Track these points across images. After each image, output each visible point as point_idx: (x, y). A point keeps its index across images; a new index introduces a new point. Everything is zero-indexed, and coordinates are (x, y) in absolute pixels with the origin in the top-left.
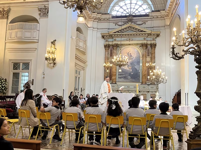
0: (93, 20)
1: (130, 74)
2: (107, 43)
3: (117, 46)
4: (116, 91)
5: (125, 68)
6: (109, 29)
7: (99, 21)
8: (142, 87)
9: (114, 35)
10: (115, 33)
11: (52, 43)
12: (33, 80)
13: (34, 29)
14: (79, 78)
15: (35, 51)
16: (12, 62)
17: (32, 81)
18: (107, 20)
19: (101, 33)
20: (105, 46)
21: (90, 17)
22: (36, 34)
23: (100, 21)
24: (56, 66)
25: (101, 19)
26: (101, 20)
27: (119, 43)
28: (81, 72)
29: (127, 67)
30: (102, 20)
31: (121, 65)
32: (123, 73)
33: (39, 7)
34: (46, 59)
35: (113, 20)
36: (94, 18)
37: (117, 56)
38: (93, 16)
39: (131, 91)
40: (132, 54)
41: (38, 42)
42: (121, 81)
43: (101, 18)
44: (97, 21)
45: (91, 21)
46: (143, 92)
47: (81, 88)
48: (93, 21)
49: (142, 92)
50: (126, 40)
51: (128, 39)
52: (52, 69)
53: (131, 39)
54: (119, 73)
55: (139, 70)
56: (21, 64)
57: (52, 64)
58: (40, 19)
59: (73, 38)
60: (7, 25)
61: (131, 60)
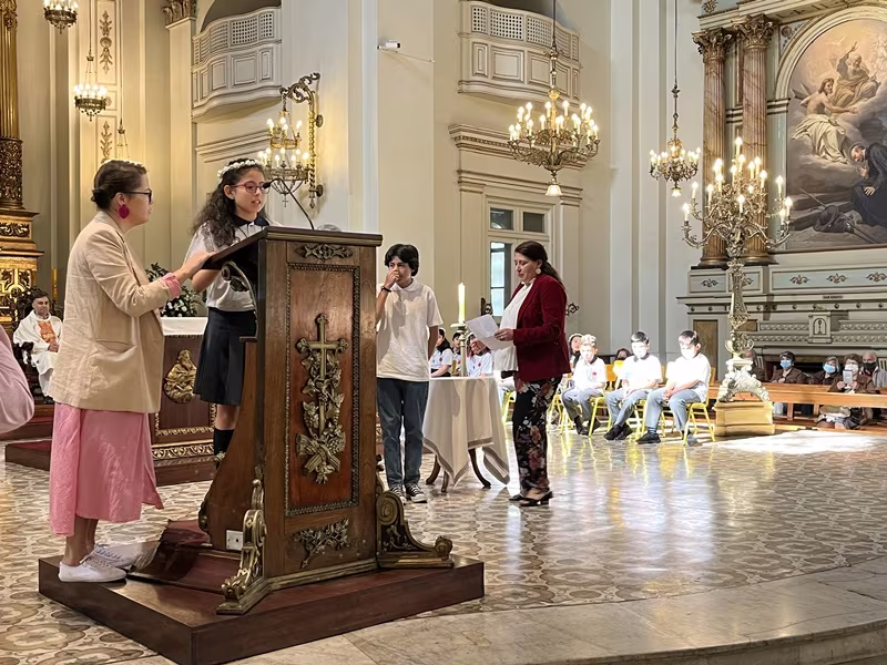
1: (856, 199)
2: (714, 22)
11: (290, 91)
13: (262, 39)
32: (814, 196)
39: (854, 306)
42: (806, 245)
59: (389, 45)
60: (192, 44)
61: (861, 103)
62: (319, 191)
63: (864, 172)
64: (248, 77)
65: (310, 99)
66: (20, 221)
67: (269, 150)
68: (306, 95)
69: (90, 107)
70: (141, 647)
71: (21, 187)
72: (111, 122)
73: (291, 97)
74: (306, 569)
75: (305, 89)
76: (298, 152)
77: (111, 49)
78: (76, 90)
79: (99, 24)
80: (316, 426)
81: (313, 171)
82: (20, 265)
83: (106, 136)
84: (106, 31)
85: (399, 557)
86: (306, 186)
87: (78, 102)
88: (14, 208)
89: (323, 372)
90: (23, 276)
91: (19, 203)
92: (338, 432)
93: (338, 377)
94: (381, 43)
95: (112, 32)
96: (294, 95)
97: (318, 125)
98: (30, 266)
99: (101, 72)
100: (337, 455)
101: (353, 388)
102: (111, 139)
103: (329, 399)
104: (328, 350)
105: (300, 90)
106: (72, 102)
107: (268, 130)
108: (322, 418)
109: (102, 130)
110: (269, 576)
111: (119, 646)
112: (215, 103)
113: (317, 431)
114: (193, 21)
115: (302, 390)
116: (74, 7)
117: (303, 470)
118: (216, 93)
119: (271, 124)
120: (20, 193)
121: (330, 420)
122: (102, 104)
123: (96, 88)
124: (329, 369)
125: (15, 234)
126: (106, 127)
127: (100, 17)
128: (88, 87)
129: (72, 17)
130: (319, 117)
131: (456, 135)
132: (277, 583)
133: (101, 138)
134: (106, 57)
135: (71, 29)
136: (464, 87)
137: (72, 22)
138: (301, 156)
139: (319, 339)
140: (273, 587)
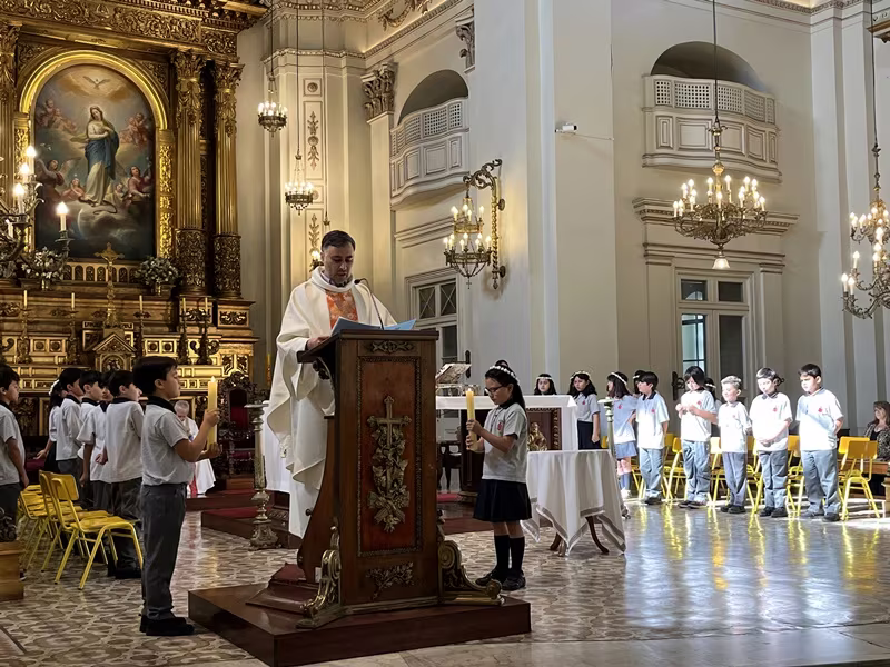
11: (473, 180)
12: (468, 354)
13: (451, 129)
16: (415, 287)
24: (508, 280)
28: (746, 283)
33: (458, 24)
56: (438, 289)
58: (467, 77)
59: (565, 128)
60: (391, 136)
62: (503, 272)
64: (439, 165)
65: (493, 185)
66: (238, 310)
67: (452, 236)
68: (488, 181)
69: (299, 202)
70: (246, 653)
71: (239, 278)
72: (319, 214)
73: (474, 184)
74: (376, 600)
75: (488, 175)
76: (480, 236)
77: (318, 146)
78: (287, 187)
79: (307, 124)
80: (384, 485)
81: (496, 253)
82: (238, 351)
83: (314, 228)
84: (313, 130)
85: (457, 596)
86: (490, 268)
87: (289, 198)
88: (233, 299)
89: (390, 441)
90: (241, 361)
91: (238, 294)
92: (402, 491)
93: (402, 445)
94: (559, 126)
95: (318, 131)
96: (477, 182)
97: (501, 209)
98: (247, 351)
99: (309, 167)
100: (403, 509)
101: (416, 455)
102: (319, 230)
103: (394, 464)
104: (393, 425)
105: (482, 177)
106: (283, 198)
107: (452, 217)
108: (389, 478)
109: (310, 222)
110: (343, 604)
111: (230, 652)
112: (410, 192)
113: (385, 490)
114: (391, 115)
115: (372, 455)
116: (284, 111)
117: (372, 521)
118: (411, 182)
119: (455, 211)
120: (239, 284)
121: (396, 481)
122: (309, 199)
123: (303, 184)
124: (394, 440)
125: (234, 322)
126: (314, 219)
127: (308, 118)
128: (296, 184)
129: (282, 121)
130: (502, 201)
131: (641, 208)
132: (351, 609)
133: (309, 230)
134: (314, 153)
135: (283, 131)
136: (649, 161)
137: (282, 125)
138: (485, 239)
139: (385, 416)
140: (347, 612)
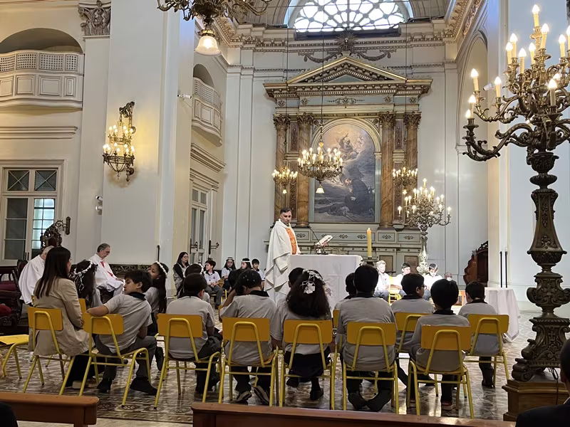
0: (242, 44)
1: (347, 201)
2: (283, 111)
3: (311, 120)
4: (310, 248)
5: (334, 184)
6: (286, 71)
7: (257, 49)
8: (381, 235)
9: (301, 87)
10: (304, 81)
11: (123, 111)
12: (68, 219)
13: (68, 70)
14: (204, 211)
15: (73, 136)
16: (5, 168)
17: (65, 222)
18: (280, 45)
19: (264, 82)
20: (277, 121)
21: (233, 34)
22: (73, 86)
23: (261, 48)
24: (134, 178)
25: (265, 43)
26: (263, 44)
27: (316, 111)
28: (207, 194)
29: (338, 181)
30: (267, 45)
31: (324, 175)
32: (327, 198)
33: (81, 6)
34: (107, 158)
35: (298, 46)
36: (244, 38)
37: (311, 149)
38: (240, 32)
39: (351, 249)
40: (352, 144)
41: (82, 109)
42: (324, 220)
43: (265, 40)
44: (251, 48)
45: (236, 46)
46: (384, 250)
47: (210, 241)
48: (242, 48)
49: (381, 250)
50: (334, 103)
51: (341, 101)
52: (122, 187)
53: (350, 101)
54: (316, 199)
55: (371, 190)
56: (32, 174)
57: (124, 175)
58: (84, 40)
59: (185, 96)
61: (350, 160)
62: (131, 172)
63: (351, 190)
65: (130, 116)
68: (128, 113)
75: (129, 110)
94: (180, 94)
112: (21, 103)
